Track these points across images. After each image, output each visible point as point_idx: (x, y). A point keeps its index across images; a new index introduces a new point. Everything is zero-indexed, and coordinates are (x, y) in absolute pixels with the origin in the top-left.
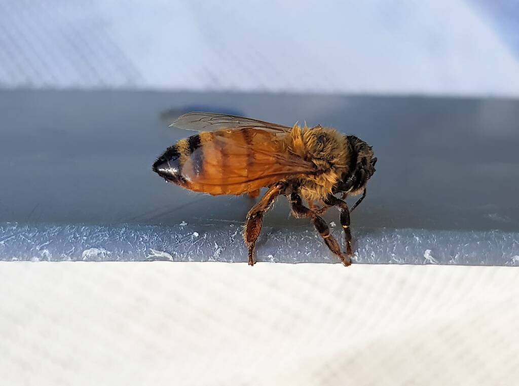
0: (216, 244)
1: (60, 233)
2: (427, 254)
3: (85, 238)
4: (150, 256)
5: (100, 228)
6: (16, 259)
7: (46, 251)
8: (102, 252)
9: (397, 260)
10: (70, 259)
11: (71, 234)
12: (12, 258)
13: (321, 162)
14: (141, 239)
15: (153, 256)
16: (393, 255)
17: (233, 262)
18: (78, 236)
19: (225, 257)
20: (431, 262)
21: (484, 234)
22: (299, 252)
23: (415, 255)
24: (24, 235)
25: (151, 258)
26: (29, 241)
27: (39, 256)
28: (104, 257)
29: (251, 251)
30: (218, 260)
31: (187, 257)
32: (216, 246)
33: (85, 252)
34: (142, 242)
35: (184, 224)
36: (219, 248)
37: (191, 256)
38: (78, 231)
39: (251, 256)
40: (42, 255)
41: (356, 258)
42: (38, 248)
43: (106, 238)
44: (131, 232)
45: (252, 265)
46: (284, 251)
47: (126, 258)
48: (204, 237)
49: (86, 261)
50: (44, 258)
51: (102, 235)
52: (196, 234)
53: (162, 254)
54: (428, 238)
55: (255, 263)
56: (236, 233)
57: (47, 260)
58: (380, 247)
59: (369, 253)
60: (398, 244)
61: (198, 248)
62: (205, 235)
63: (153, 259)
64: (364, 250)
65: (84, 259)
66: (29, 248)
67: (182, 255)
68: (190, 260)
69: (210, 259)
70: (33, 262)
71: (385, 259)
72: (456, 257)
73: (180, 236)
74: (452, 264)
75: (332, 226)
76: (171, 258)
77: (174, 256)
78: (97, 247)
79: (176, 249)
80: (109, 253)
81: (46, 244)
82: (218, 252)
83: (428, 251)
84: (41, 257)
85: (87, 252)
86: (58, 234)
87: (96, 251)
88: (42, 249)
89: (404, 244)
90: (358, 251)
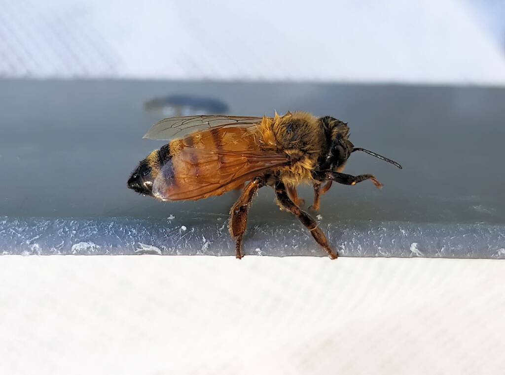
0: (203, 237)
1: (50, 227)
2: (414, 247)
3: (74, 232)
4: (139, 250)
5: (89, 222)
6: (6, 253)
7: (37, 245)
8: (92, 246)
9: (383, 254)
10: (60, 253)
11: (60, 229)
12: (3, 251)
13: (293, 151)
14: (130, 233)
15: (142, 250)
16: (380, 248)
17: (221, 256)
18: (67, 230)
19: (213, 250)
20: (417, 255)
21: (469, 227)
22: (286, 246)
23: (402, 248)
24: (14, 229)
25: (140, 252)
26: (19, 235)
27: (29, 250)
28: (93, 250)
29: (238, 244)
30: (206, 254)
31: (175, 251)
32: (204, 240)
33: (74, 246)
34: (131, 237)
35: (171, 217)
36: (207, 241)
37: (179, 250)
38: (67, 225)
39: (238, 250)
40: (32, 249)
41: (343, 251)
42: (28, 242)
43: (95, 232)
44: (120, 226)
45: (240, 258)
46: (271, 244)
47: (115, 251)
48: (192, 231)
49: (75, 254)
50: (35, 252)
51: (91, 229)
52: (184, 228)
53: (151, 248)
54: (414, 231)
55: (243, 257)
56: (223, 226)
57: (37, 254)
58: (367, 241)
59: (355, 246)
60: (384, 237)
61: (186, 242)
62: (193, 229)
63: (142, 253)
64: (350, 243)
65: (74, 253)
66: (19, 242)
67: (170, 249)
68: (179, 253)
69: (198, 253)
70: (24, 256)
71: (371, 252)
72: (442, 250)
73: (168, 230)
74: (438, 257)
75: (319, 219)
76: (160, 252)
77: (162, 250)
78: (87, 241)
79: (164, 243)
80: (98, 247)
81: (37, 238)
82: (206, 245)
83: (414, 245)
84: (31, 251)
85: (77, 247)
86: (47, 229)
87: (85, 245)
88: (32, 243)
89: (390, 236)
90: (344, 245)
